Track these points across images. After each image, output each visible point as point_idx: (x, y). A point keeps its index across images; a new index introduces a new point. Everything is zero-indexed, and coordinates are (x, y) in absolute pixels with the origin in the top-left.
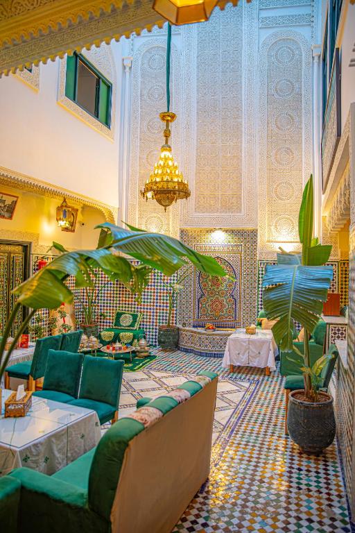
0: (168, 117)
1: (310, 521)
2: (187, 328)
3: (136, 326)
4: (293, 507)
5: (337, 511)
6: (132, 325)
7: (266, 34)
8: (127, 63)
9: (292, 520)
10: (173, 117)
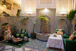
2: (38, 33)
3: (26, 33)
6: (25, 32)
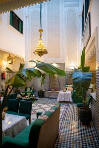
0: (41, 31)
1: (89, 144)
2: (46, 91)
4: (84, 140)
5: (96, 141)
6: (30, 91)
7: (66, 9)
8: (27, 15)
9: (84, 144)
10: (42, 31)
